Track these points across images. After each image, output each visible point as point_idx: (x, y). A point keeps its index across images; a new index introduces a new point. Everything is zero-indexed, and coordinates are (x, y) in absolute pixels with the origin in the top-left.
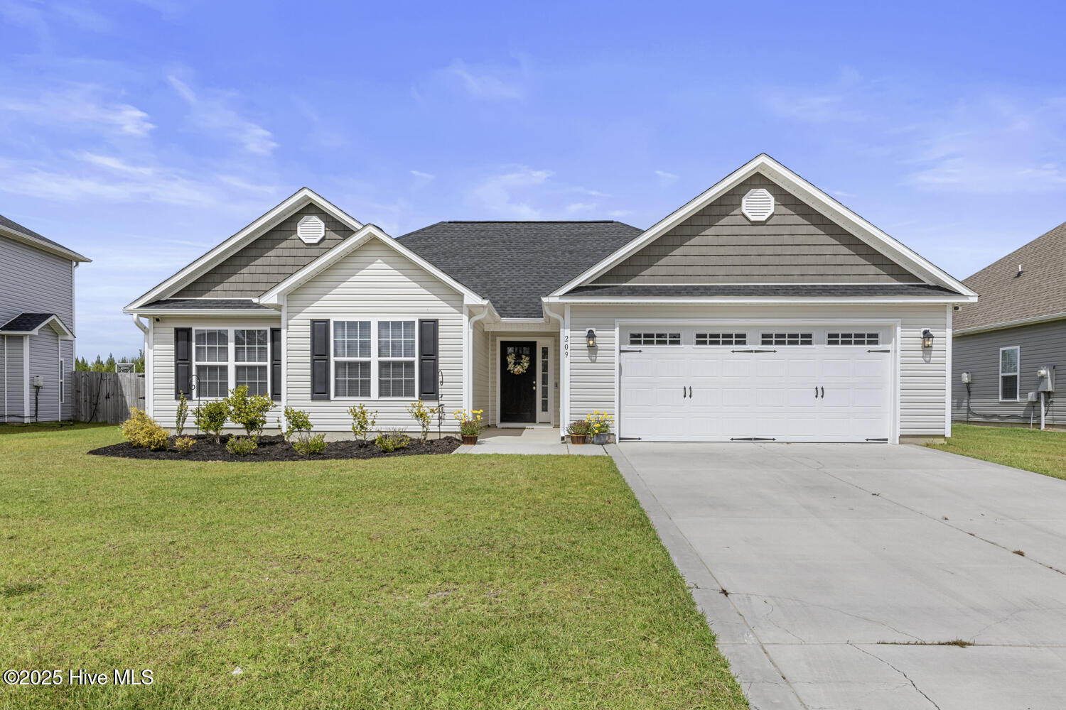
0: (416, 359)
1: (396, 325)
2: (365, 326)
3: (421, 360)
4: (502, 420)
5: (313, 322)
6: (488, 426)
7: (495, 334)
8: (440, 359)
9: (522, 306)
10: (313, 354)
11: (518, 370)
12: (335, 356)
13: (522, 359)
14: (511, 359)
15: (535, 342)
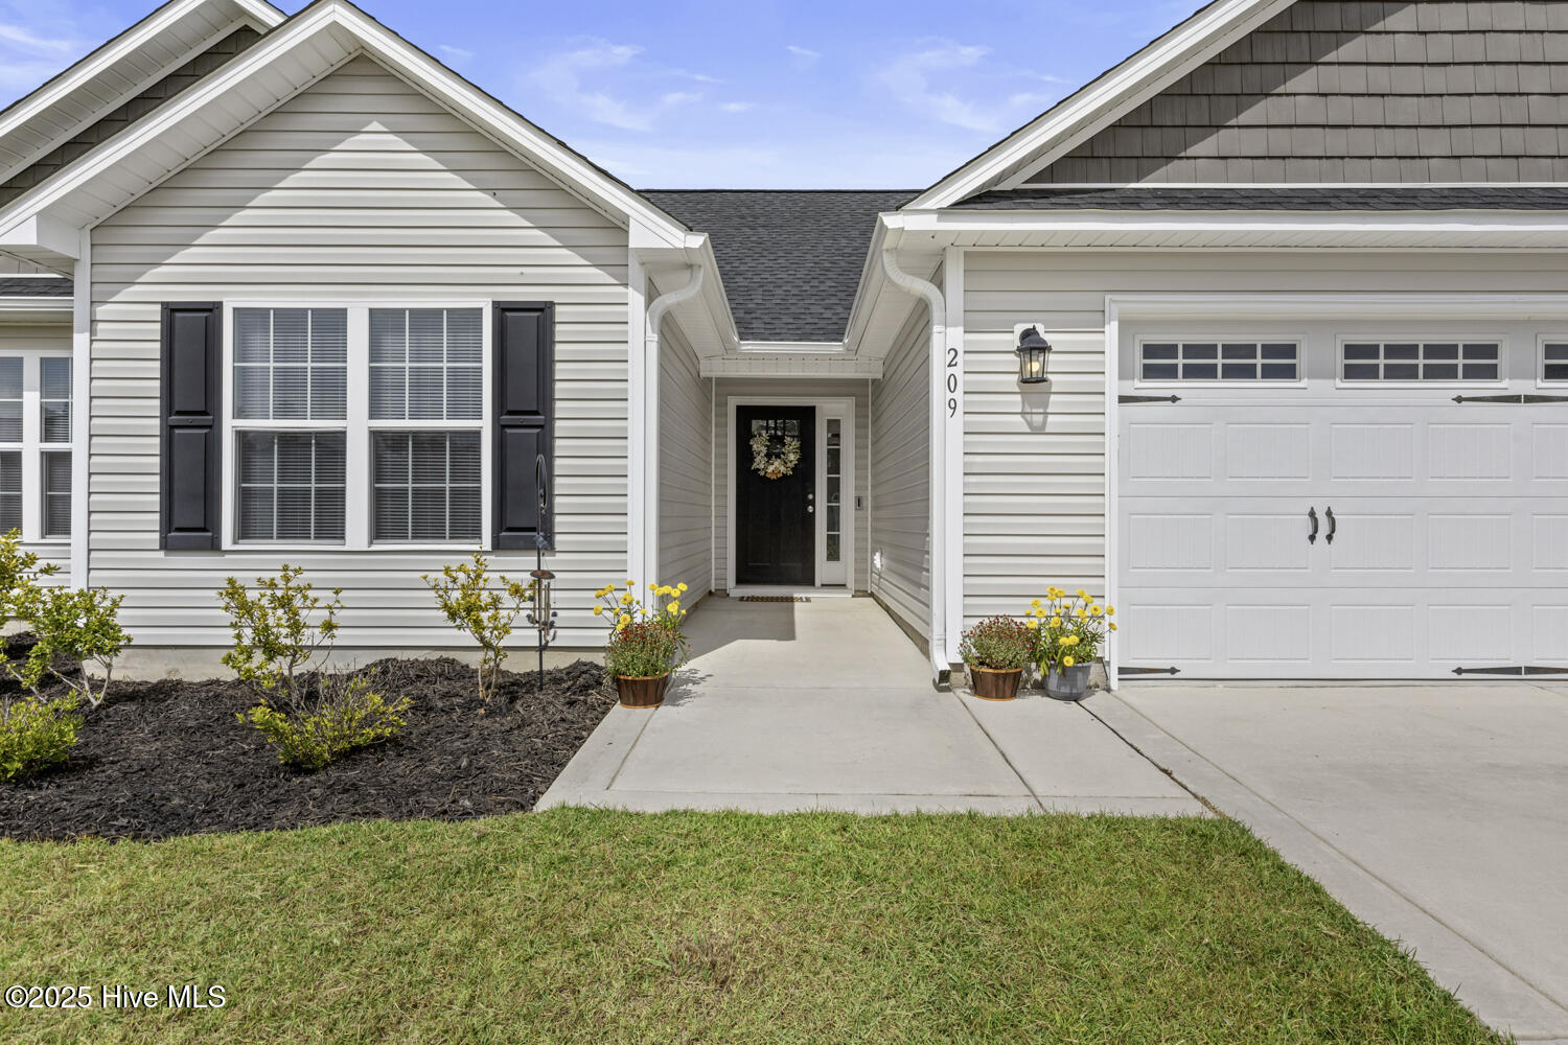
0: (485, 425)
1: (425, 320)
2: (332, 323)
3: (500, 429)
4: (740, 581)
5: (171, 311)
6: (710, 592)
7: (727, 385)
8: (558, 424)
9: (786, 319)
10: (169, 405)
11: (775, 468)
12: (240, 413)
13: (784, 445)
14: (759, 446)
15: (814, 408)
